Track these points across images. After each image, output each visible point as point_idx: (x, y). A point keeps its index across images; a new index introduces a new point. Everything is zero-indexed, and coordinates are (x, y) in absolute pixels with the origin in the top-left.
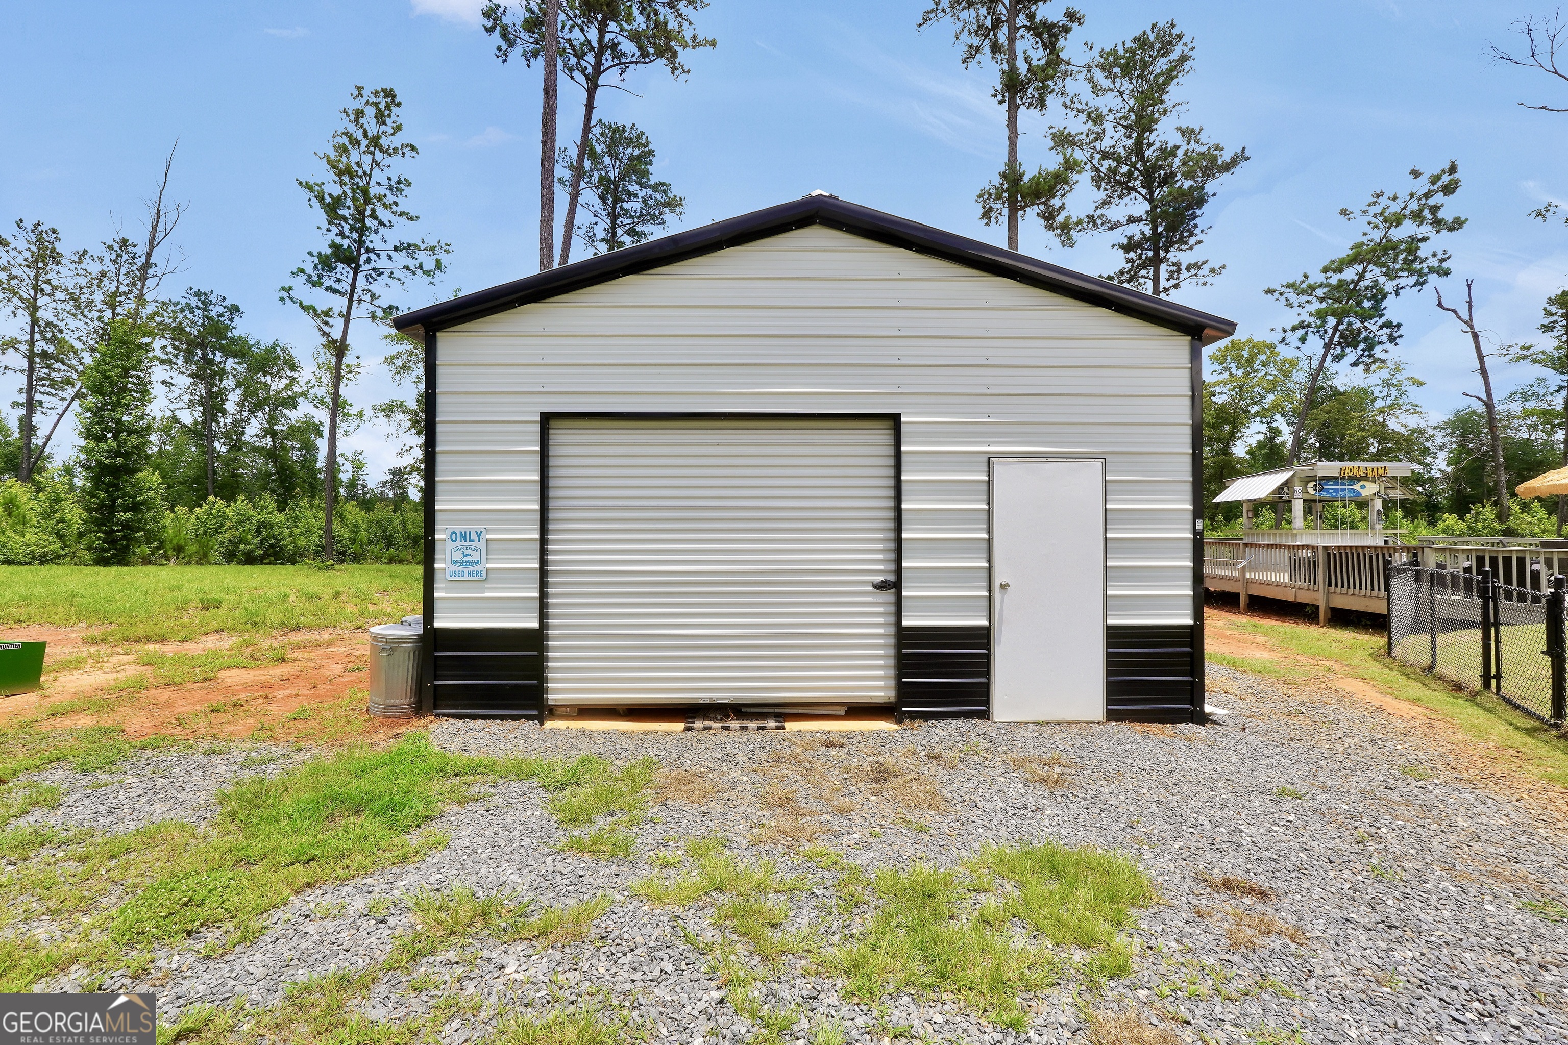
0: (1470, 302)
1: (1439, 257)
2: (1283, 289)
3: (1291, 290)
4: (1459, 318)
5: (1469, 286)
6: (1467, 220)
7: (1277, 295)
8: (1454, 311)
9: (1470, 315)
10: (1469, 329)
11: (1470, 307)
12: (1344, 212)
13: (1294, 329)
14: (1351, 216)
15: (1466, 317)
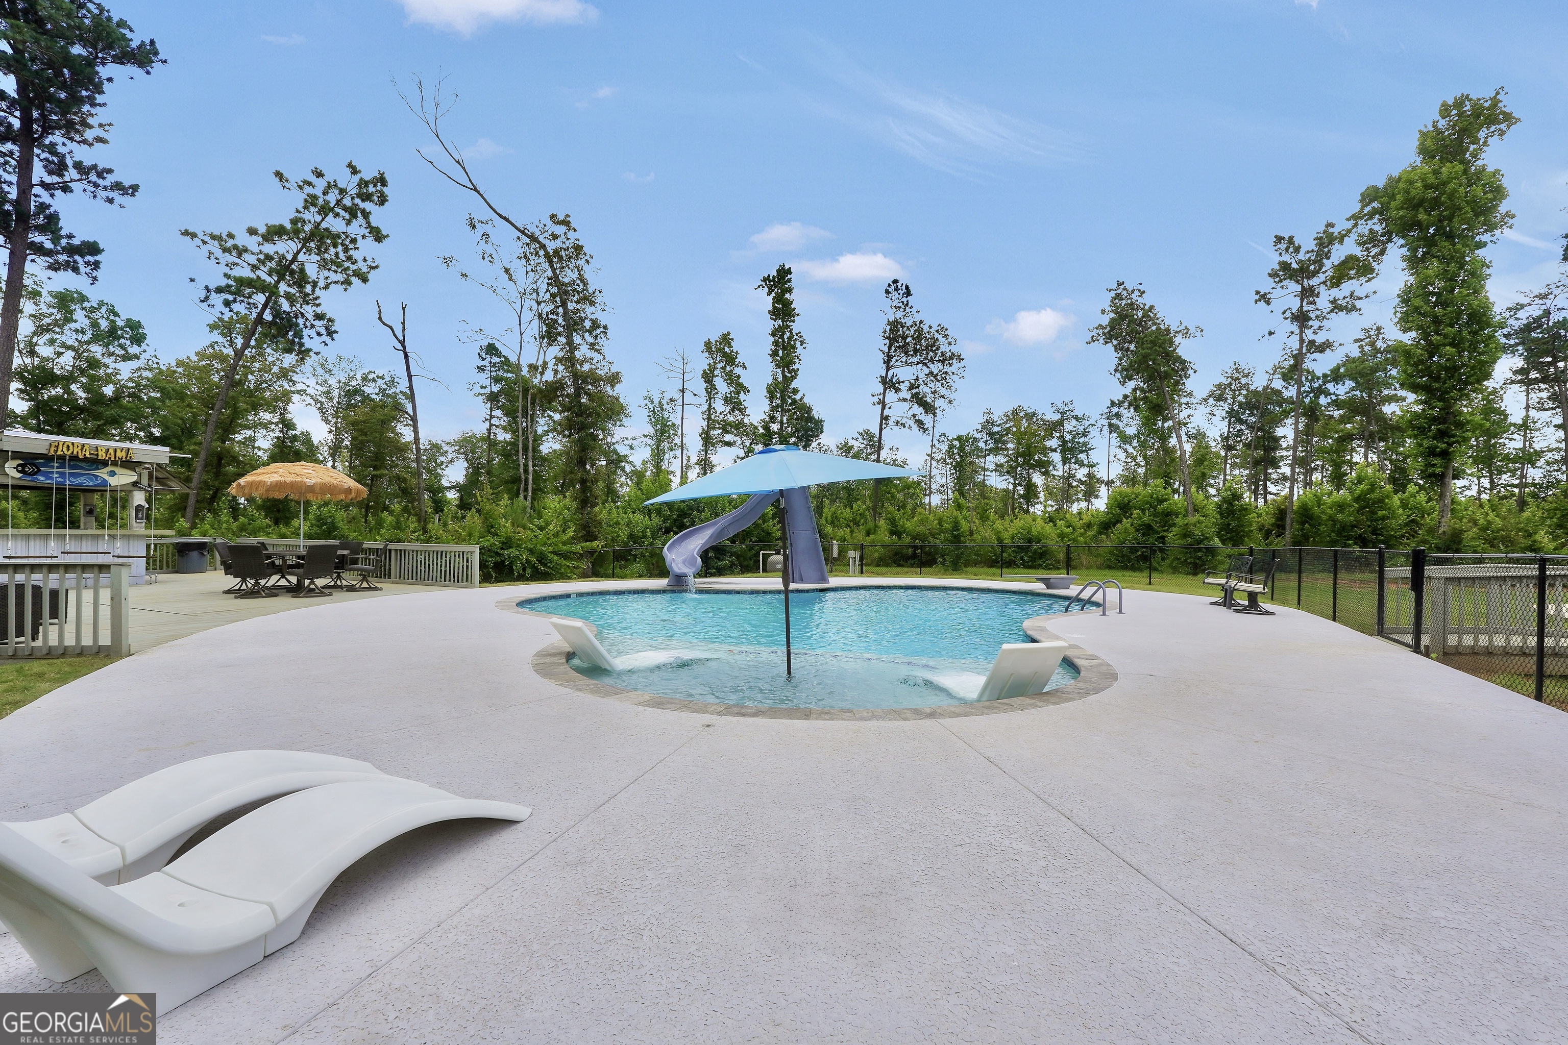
0: (403, 323)
1: (369, 263)
2: (207, 239)
3: (216, 243)
4: (395, 335)
5: (404, 309)
6: (388, 236)
7: (197, 241)
8: (391, 328)
9: (404, 336)
10: (400, 347)
11: (404, 329)
12: (279, 175)
13: (219, 290)
14: (285, 184)
15: (401, 338)
